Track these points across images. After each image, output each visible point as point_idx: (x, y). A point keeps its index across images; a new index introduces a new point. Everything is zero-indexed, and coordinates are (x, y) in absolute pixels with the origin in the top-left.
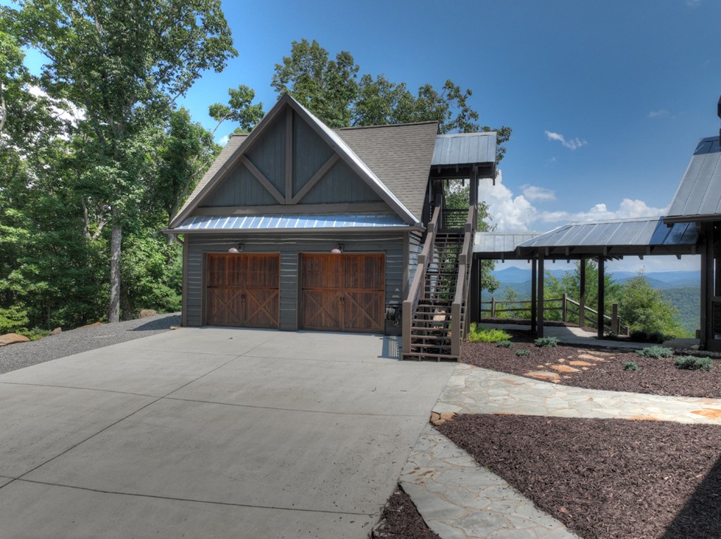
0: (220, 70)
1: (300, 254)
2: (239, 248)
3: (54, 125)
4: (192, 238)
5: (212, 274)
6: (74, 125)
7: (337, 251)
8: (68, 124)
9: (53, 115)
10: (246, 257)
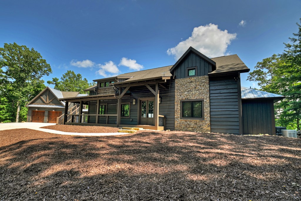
0: (48, 75)
1: (48, 111)
2: (38, 110)
3: (7, 82)
4: (30, 108)
5: (33, 114)
6: (12, 82)
7: (54, 111)
8: (11, 82)
9: (8, 80)
10: (39, 111)
